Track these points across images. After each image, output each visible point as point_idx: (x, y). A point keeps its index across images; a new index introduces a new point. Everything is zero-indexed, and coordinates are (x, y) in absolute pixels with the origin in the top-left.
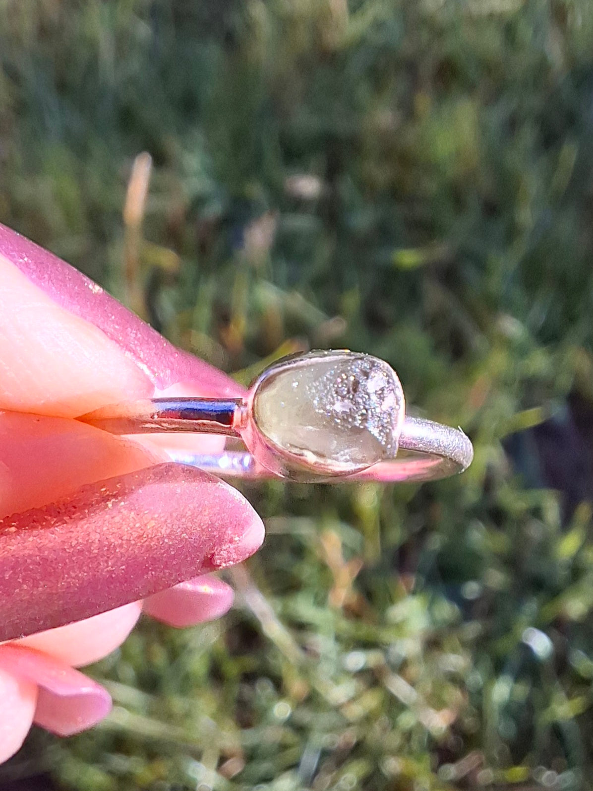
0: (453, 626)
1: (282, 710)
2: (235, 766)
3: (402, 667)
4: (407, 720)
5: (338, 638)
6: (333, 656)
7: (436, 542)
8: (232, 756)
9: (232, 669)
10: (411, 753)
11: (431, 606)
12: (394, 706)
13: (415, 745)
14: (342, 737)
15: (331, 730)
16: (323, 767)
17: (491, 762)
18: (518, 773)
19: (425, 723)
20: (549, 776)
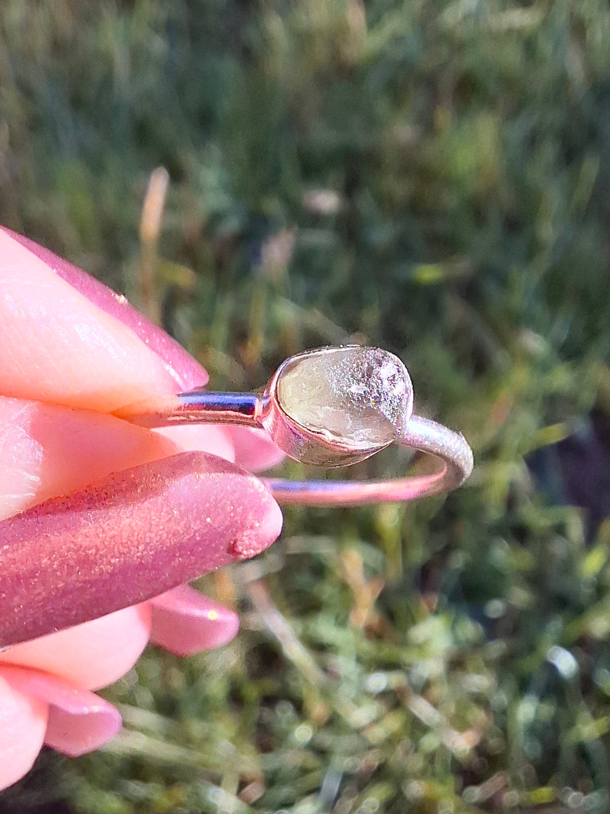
0: (477, 646)
1: (303, 733)
2: (255, 791)
3: (424, 689)
4: (429, 742)
5: (359, 660)
6: (354, 677)
7: (459, 561)
8: (252, 781)
9: (252, 692)
10: (434, 775)
11: (453, 626)
12: (416, 728)
13: (438, 767)
14: (364, 761)
15: (352, 753)
16: (345, 791)
17: (516, 783)
18: (544, 793)
19: (449, 744)
20: (575, 796)
